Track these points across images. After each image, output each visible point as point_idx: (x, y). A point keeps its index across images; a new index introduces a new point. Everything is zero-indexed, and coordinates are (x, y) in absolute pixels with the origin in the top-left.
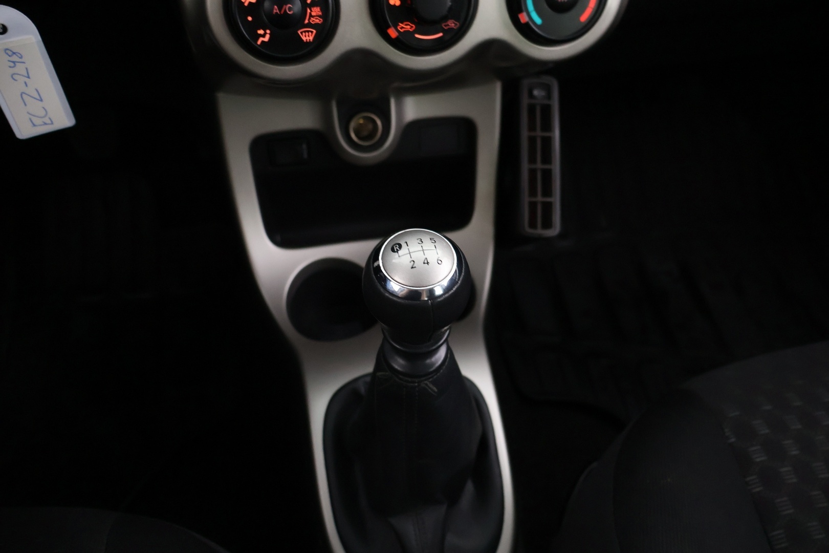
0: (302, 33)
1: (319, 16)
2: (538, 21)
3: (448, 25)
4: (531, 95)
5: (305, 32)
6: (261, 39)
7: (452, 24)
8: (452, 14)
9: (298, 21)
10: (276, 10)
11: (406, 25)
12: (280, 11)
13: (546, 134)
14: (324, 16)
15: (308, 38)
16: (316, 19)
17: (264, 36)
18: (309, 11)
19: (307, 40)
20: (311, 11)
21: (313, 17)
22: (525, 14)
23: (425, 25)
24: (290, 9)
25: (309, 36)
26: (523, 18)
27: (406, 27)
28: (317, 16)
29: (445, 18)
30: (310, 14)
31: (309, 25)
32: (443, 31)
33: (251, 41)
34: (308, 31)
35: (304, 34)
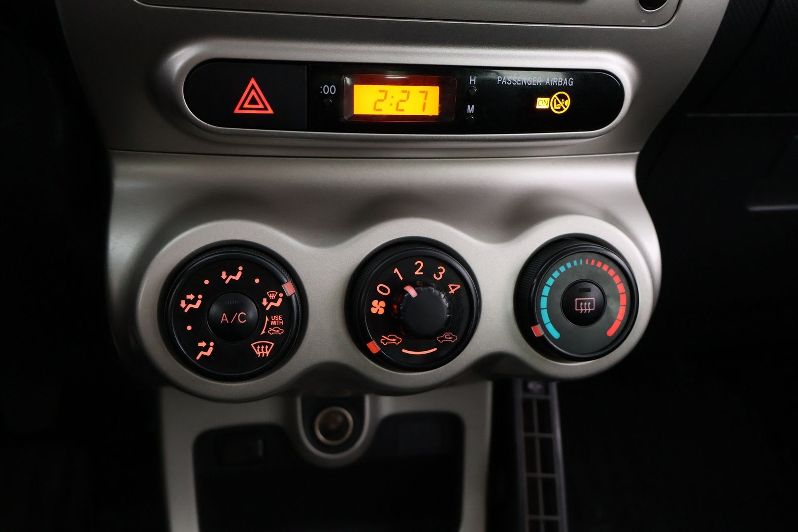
0: (256, 346)
1: (280, 326)
2: (556, 335)
3: (444, 338)
4: (526, 389)
5: (260, 345)
6: (202, 353)
7: (448, 337)
8: (450, 325)
9: (252, 331)
10: (224, 318)
11: (391, 338)
12: (230, 320)
13: (546, 435)
14: (287, 326)
15: (263, 352)
16: (276, 329)
17: (206, 349)
18: (267, 319)
19: (261, 354)
20: (270, 319)
21: (273, 327)
22: (539, 326)
23: (415, 339)
24: (242, 318)
25: (264, 350)
26: (538, 331)
27: (391, 340)
28: (277, 326)
29: (441, 332)
30: (269, 323)
31: (266, 337)
32: (437, 345)
33: (187, 356)
34: (265, 345)
35: (258, 347)
